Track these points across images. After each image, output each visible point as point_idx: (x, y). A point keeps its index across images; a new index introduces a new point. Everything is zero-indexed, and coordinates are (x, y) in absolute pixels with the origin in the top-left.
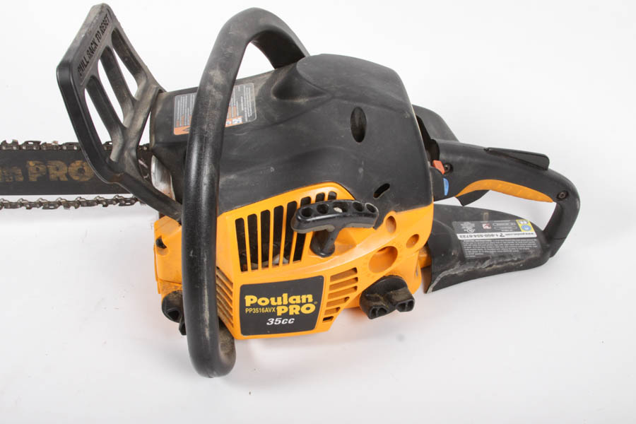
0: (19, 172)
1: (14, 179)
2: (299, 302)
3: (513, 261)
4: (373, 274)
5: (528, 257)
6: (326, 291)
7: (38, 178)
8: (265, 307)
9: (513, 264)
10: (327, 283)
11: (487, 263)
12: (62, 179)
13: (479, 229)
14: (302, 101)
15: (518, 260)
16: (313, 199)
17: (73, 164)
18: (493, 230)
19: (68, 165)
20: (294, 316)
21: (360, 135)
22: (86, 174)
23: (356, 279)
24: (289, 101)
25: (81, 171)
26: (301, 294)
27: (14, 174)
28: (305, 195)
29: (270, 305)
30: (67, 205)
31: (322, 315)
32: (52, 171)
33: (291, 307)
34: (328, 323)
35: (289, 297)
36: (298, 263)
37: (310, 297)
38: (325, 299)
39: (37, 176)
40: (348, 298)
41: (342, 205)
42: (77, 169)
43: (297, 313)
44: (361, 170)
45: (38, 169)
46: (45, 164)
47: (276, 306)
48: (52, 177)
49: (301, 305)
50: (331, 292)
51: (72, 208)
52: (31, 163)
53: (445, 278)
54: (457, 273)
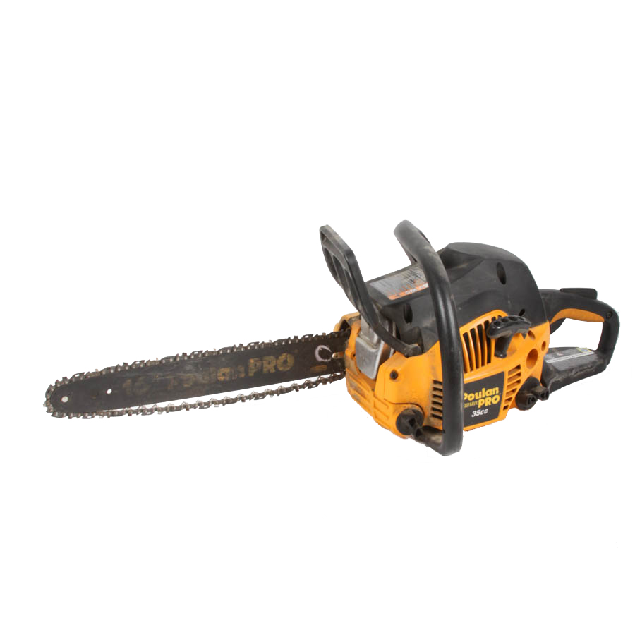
0: (242, 369)
1: (238, 376)
2: (491, 394)
3: (588, 368)
4: (528, 370)
5: (596, 364)
6: (506, 383)
7: (255, 373)
8: (472, 401)
9: (588, 370)
10: (507, 377)
11: (574, 372)
12: (271, 371)
13: (556, 357)
14: (464, 266)
15: (591, 367)
16: (490, 321)
17: (280, 358)
18: (565, 355)
19: (277, 358)
20: (488, 407)
21: (503, 280)
22: (288, 364)
23: (519, 374)
24: (455, 268)
25: (285, 362)
26: (492, 388)
27: (239, 372)
28: (485, 320)
29: (475, 400)
30: (272, 393)
31: (503, 405)
32: (266, 365)
33: (487, 399)
34: (506, 410)
35: (486, 390)
36: (489, 364)
37: (497, 389)
38: (505, 391)
39: (254, 371)
40: (516, 389)
41: (504, 320)
42: (282, 361)
43: (490, 404)
44: (509, 302)
45: (256, 365)
46: (261, 360)
47: (478, 400)
48: (265, 370)
49: (492, 396)
50: (509, 384)
51: (276, 395)
52: (252, 361)
53: (553, 384)
54: (559, 379)
